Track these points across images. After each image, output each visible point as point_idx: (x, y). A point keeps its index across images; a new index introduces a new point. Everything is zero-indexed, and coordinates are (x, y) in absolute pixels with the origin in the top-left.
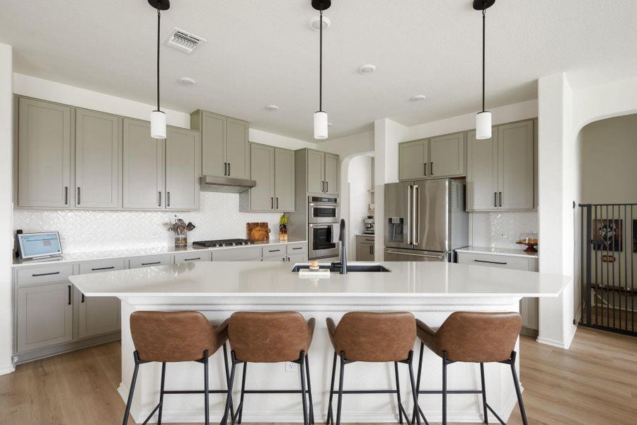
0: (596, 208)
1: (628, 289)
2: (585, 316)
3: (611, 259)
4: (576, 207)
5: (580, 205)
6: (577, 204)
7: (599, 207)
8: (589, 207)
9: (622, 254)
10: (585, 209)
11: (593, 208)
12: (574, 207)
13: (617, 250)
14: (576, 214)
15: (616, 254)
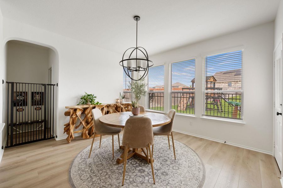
0: (16, 84)
1: (29, 122)
2: (9, 141)
3: (21, 110)
4: (4, 83)
5: (7, 82)
6: (5, 81)
7: (18, 84)
8: (13, 83)
9: (27, 107)
10: (10, 85)
11: (15, 84)
12: (3, 83)
13: (24, 105)
14: (4, 87)
15: (24, 108)
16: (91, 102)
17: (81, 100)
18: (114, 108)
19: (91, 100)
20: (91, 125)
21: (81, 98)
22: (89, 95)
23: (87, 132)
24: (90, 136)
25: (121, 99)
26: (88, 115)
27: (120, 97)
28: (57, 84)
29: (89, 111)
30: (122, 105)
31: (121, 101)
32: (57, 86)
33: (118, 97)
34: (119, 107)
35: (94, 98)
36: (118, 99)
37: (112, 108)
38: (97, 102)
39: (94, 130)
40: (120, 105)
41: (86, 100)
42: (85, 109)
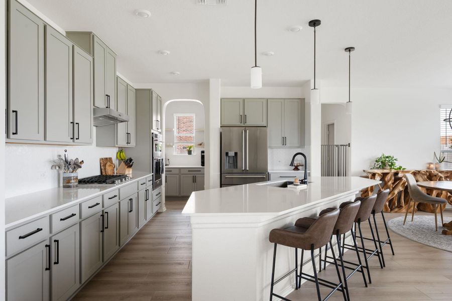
16: (390, 166)
17: (377, 163)
18: (426, 177)
19: (390, 164)
20: (392, 196)
21: (376, 161)
22: (387, 157)
23: (387, 204)
24: (391, 210)
25: (436, 164)
26: (389, 182)
27: (434, 159)
28: (349, 144)
29: (389, 177)
30: (441, 172)
31: (437, 166)
32: (349, 146)
33: (430, 159)
34: (436, 176)
35: (395, 161)
36: (430, 164)
37: (422, 177)
38: (399, 167)
39: (396, 204)
40: (437, 172)
41: (384, 162)
42: (385, 175)
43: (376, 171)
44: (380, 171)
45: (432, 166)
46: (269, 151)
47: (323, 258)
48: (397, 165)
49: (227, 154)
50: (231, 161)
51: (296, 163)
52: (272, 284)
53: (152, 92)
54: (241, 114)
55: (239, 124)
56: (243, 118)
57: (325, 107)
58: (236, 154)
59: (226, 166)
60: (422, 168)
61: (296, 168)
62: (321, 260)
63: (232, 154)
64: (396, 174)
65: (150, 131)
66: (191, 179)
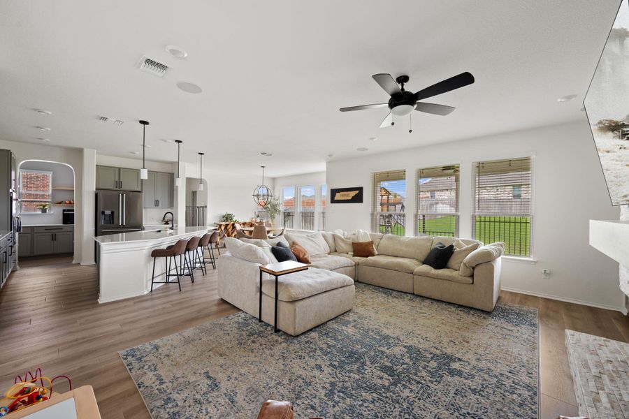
17: (223, 219)
18: (249, 225)
19: (230, 219)
21: (223, 217)
22: (229, 215)
26: (229, 229)
27: (254, 215)
28: (206, 206)
29: (229, 227)
30: (257, 223)
31: (256, 219)
32: (206, 208)
33: (252, 215)
35: (233, 217)
37: (247, 225)
40: (255, 223)
41: (227, 217)
42: (227, 225)
43: (222, 223)
44: (224, 223)
45: (254, 220)
46: (144, 210)
47: (182, 267)
48: (234, 220)
49: (103, 213)
50: (107, 218)
51: (166, 219)
52: (153, 278)
53: (11, 153)
54: (117, 180)
55: (115, 188)
56: (119, 184)
57: (189, 181)
58: (113, 213)
59: (102, 222)
60: (247, 220)
61: (167, 223)
62: (181, 269)
63: (108, 212)
64: (233, 225)
65: (9, 190)
66: (50, 238)
